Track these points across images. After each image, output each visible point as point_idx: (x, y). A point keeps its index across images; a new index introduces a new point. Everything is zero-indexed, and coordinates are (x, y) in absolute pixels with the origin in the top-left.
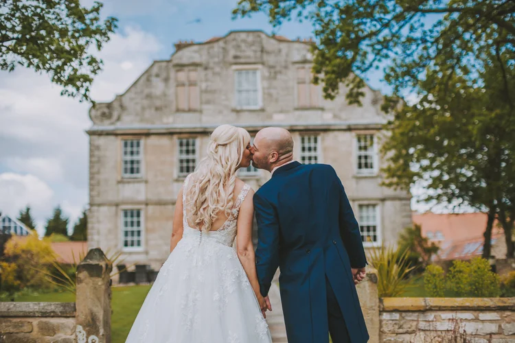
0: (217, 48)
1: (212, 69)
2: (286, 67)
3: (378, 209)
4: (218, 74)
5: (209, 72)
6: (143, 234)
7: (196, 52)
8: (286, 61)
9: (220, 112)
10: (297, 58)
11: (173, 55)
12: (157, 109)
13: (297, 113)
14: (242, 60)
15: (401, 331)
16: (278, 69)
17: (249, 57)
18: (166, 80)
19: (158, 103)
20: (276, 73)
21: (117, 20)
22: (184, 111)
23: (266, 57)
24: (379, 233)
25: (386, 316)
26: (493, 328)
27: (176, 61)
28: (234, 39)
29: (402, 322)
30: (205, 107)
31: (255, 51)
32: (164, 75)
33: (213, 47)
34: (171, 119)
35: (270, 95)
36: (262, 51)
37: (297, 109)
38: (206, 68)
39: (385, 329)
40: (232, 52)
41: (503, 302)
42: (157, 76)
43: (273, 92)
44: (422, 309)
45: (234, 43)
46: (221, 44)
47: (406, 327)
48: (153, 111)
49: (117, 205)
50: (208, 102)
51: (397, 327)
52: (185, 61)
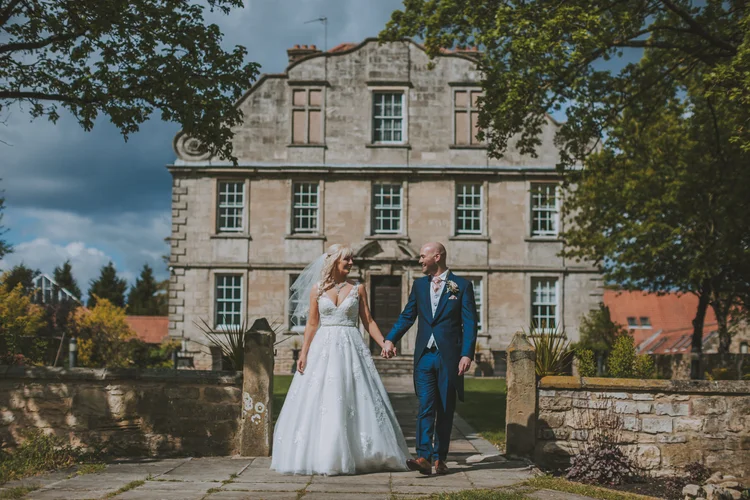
0: (348, 61)
1: (342, 88)
2: (441, 90)
3: (558, 284)
4: (350, 96)
5: (338, 94)
6: (243, 306)
7: (319, 65)
8: (440, 82)
9: (351, 147)
10: (456, 77)
11: (289, 69)
12: (266, 140)
13: (454, 152)
14: (382, 79)
15: (556, 407)
16: (430, 91)
17: (391, 74)
18: (280, 102)
19: (267, 133)
20: (426, 97)
21: (260, 66)
22: (302, 146)
23: (413, 76)
24: (557, 317)
25: (542, 393)
26: (645, 408)
27: (292, 77)
28: (372, 50)
29: (557, 400)
30: (330, 140)
31: (400, 67)
32: (276, 96)
33: (344, 60)
34: (284, 156)
35: (418, 126)
36: (409, 67)
37: (452, 148)
38: (333, 88)
39: (541, 405)
40: (369, 68)
41: (656, 383)
42: (267, 96)
43: (423, 122)
44: (578, 387)
45: (372, 55)
46: (355, 55)
47: (562, 405)
48: (260, 143)
49: (210, 268)
50: (335, 134)
51: (553, 404)
52: (305, 77)
